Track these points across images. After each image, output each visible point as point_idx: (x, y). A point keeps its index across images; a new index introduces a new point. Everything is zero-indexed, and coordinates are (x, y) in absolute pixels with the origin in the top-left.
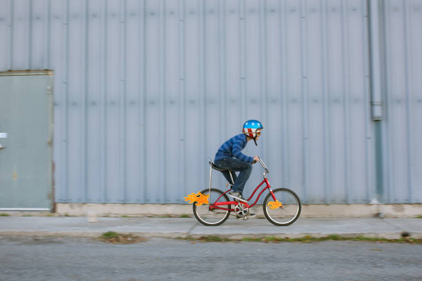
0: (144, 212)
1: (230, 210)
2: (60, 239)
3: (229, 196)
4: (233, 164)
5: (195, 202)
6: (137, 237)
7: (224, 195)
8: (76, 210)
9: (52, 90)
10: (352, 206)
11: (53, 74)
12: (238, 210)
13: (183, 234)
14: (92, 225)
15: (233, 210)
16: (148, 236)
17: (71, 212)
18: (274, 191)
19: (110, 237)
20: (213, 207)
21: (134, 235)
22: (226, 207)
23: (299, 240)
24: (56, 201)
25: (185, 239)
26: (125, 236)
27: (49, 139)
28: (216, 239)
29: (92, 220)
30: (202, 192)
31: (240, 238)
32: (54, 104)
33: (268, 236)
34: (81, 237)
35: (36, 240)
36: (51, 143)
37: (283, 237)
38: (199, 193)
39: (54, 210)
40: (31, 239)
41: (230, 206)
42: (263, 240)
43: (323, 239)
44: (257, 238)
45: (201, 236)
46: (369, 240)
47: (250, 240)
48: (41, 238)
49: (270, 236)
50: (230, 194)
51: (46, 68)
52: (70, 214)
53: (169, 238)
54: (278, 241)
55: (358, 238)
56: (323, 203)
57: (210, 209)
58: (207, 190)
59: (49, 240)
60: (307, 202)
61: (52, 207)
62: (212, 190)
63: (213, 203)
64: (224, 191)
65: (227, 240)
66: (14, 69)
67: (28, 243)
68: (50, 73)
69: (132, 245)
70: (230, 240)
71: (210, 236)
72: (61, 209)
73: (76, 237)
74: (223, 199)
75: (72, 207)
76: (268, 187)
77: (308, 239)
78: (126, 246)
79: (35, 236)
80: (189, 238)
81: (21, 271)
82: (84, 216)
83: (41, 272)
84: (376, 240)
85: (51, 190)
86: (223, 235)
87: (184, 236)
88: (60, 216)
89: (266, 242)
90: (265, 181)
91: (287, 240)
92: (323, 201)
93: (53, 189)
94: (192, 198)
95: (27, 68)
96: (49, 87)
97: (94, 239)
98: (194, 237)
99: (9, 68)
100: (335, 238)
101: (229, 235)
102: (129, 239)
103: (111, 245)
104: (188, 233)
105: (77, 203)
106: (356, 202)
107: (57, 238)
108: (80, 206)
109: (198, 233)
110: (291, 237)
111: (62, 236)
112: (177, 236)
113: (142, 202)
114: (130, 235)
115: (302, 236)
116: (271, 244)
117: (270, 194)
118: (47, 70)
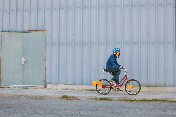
0: (82, 88)
1: (111, 88)
2: (45, 98)
3: (111, 82)
4: (113, 69)
5: (97, 85)
6: (75, 98)
7: (109, 82)
8: (54, 87)
9: (46, 38)
10: (167, 87)
11: (46, 32)
12: (114, 88)
13: (94, 97)
14: (59, 93)
15: (112, 88)
16: (79, 97)
17: (52, 87)
18: (129, 81)
19: (65, 98)
20: (104, 87)
21: (74, 97)
22: (110, 87)
23: (140, 101)
24: (47, 83)
25: (94, 99)
26: (71, 97)
27: (44, 58)
28: (106, 99)
29: (60, 91)
30: (100, 81)
31: (116, 99)
32: (46, 44)
33: (128, 99)
34: (53, 97)
35: (36, 98)
36: (45, 60)
37: (134, 99)
38: (98, 81)
39: (46, 87)
40: (34, 97)
41: (111, 86)
42: (126, 100)
43: (150, 100)
44: (123, 99)
45: (100, 98)
46: (169, 101)
47: (120, 100)
48: (38, 97)
49: (129, 99)
50: (111, 81)
51: (43, 29)
52: (52, 88)
53: (88, 98)
54: (131, 101)
55: (165, 100)
56: (155, 86)
57: (103, 88)
58: (102, 80)
59: (41, 98)
60: (148, 85)
61: (45, 85)
62: (104, 80)
63: (104, 85)
64: (109, 80)
65: (111, 100)
66: (31, 30)
67: (33, 99)
68: (45, 31)
69: (73, 101)
70: (112, 100)
71: (104, 98)
72: (49, 86)
73: (51, 97)
74: (108, 84)
75: (53, 85)
76: (127, 79)
77: (144, 100)
78: (70, 101)
79: (35, 97)
80: (96, 99)
81: (26, 108)
82: (57, 89)
83: (33, 109)
84: (172, 101)
85: (45, 79)
86: (109, 98)
87: (94, 98)
88: (48, 89)
89: (127, 101)
90: (126, 76)
91: (135, 100)
92: (155, 85)
93: (46, 78)
94: (95, 82)
95: (36, 30)
96: (44, 37)
97: (58, 98)
98: (98, 98)
99: (29, 30)
100: (155, 100)
101: (112, 98)
102: (72, 98)
103: (64, 100)
104: (96, 97)
105: (55, 84)
106: (169, 86)
107: (44, 97)
108: (56, 85)
109: (99, 97)
110: (137, 99)
111: (46, 97)
112: (91, 98)
113: (81, 84)
114: (73, 97)
115: (142, 99)
116: (129, 102)
117: (128, 82)
118: (43, 30)
